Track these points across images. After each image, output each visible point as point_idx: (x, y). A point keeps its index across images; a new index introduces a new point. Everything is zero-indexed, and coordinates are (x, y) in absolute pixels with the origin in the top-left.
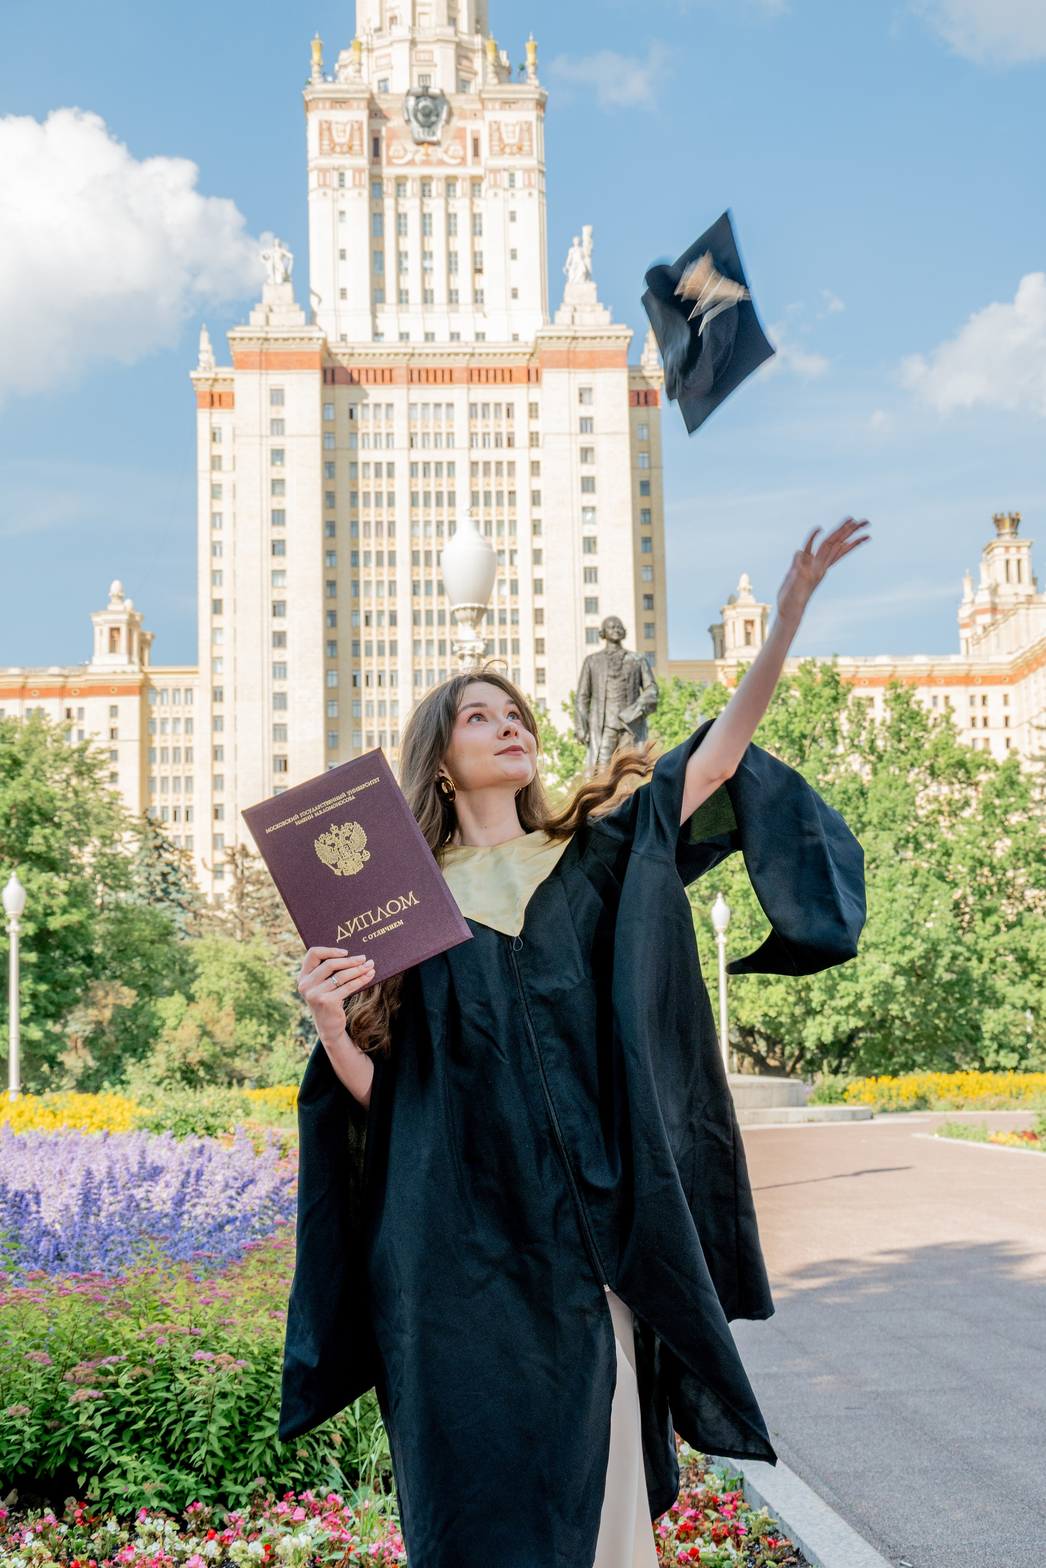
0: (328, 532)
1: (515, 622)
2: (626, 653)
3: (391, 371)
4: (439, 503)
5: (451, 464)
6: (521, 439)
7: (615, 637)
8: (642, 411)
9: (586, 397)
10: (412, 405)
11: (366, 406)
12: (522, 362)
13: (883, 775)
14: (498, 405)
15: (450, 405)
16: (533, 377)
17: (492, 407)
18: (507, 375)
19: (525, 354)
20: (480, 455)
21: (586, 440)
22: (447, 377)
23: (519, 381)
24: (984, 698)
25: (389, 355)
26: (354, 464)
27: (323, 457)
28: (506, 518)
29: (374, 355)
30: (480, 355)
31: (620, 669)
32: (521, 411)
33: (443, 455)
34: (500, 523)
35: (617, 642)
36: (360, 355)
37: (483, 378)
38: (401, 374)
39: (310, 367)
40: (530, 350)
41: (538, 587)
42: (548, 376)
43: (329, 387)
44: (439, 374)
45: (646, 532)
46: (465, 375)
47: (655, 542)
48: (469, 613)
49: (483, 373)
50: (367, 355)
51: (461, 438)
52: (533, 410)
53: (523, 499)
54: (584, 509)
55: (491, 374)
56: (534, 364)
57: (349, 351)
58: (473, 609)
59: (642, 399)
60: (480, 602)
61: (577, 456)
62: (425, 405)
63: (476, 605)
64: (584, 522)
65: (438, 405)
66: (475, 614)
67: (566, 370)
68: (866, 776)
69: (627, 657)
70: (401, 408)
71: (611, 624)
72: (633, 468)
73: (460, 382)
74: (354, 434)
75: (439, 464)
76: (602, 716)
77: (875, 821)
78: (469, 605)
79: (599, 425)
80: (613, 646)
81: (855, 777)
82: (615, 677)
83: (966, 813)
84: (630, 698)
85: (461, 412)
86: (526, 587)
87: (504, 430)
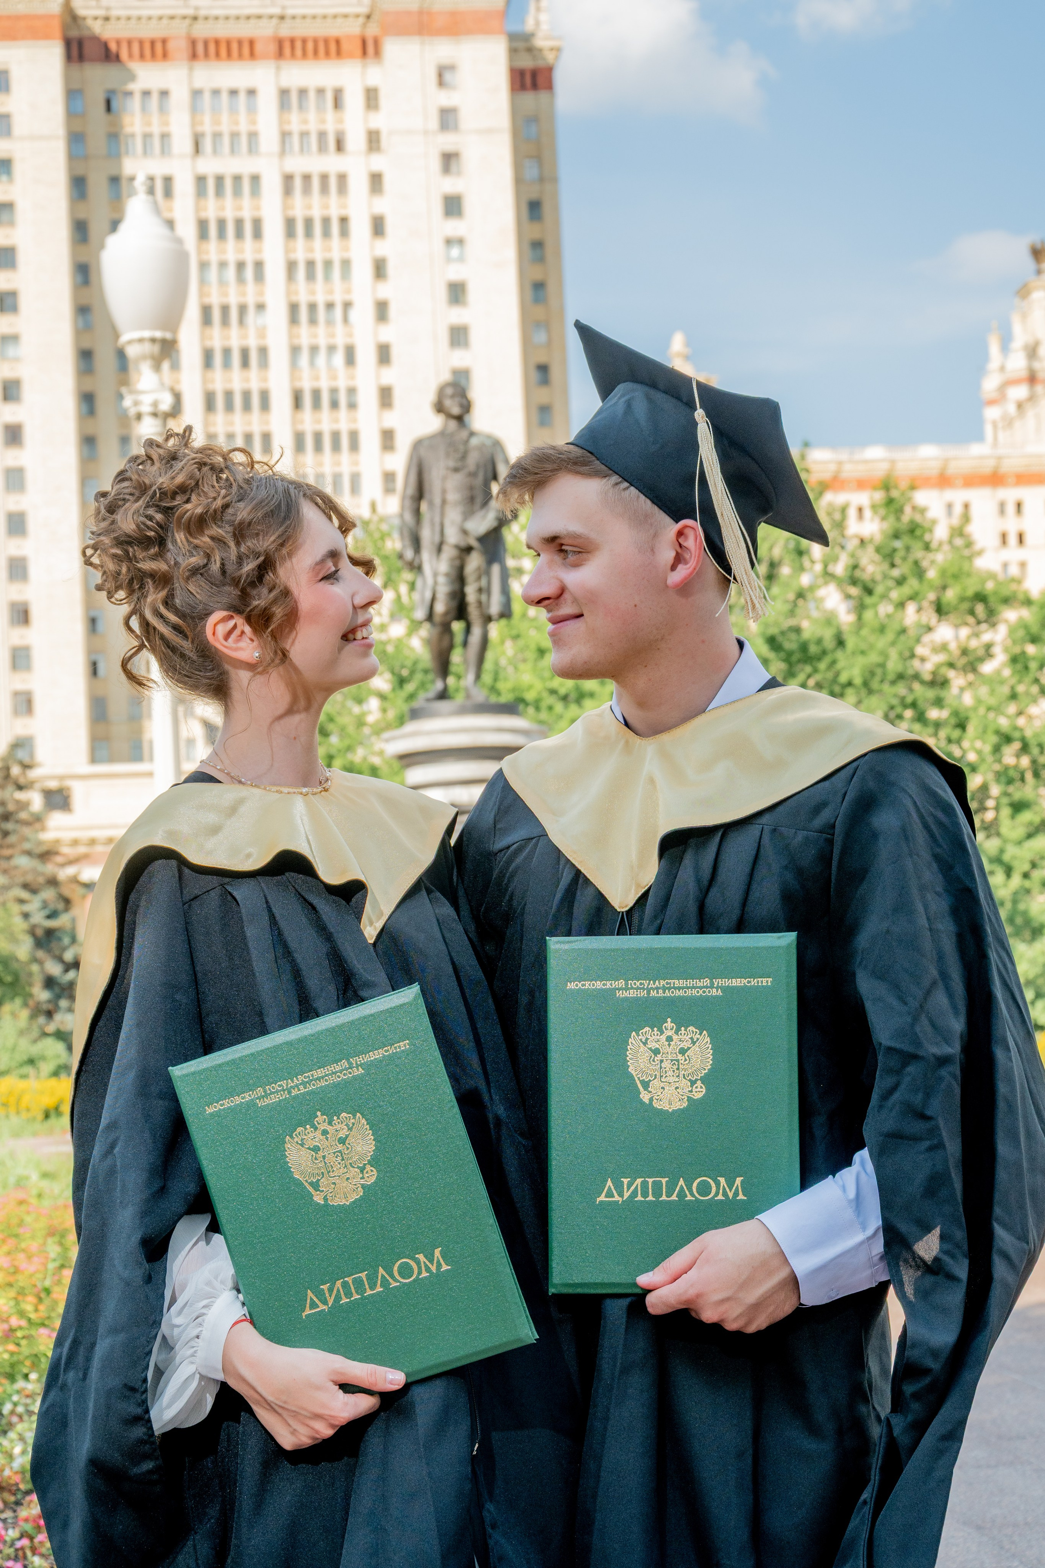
0: (79, 279)
1: (352, 406)
2: (472, 434)
3: (164, 41)
4: (239, 234)
5: (255, 179)
6: (356, 140)
7: (456, 411)
8: (529, 99)
9: (448, 77)
10: (196, 94)
11: (130, 94)
12: (353, 28)
13: (868, 615)
14: (321, 91)
15: (252, 92)
16: (370, 49)
17: (312, 95)
18: (333, 47)
19: (357, 16)
20: (297, 164)
21: (448, 141)
22: (246, 50)
23: (351, 56)
24: (1019, 506)
25: (160, 18)
26: (115, 180)
27: (71, 167)
28: (336, 255)
29: (139, 18)
30: (294, 17)
31: (464, 457)
32: (354, 100)
33: (243, 165)
34: (328, 264)
35: (460, 419)
36: (118, 19)
37: (299, 52)
38: (178, 46)
39: (47, 37)
40: (364, 10)
41: (384, 354)
42: (392, 48)
43: (75, 66)
44: (235, 47)
45: (537, 274)
46: (272, 48)
47: (551, 288)
48: (147, 348)
49: (299, 45)
50: (129, 18)
51: (269, 139)
52: (372, 98)
53: (360, 228)
54: (449, 242)
55: (310, 46)
56: (372, 30)
57: (101, 13)
58: (153, 340)
59: (528, 80)
60: (164, 328)
61: (435, 164)
62: (216, 92)
63: (158, 334)
64: (449, 260)
65: (233, 93)
66: (156, 349)
67: (416, 39)
68: (845, 617)
69: (474, 441)
70: (180, 96)
71: (449, 391)
72: (519, 181)
73: (265, 57)
74: (114, 136)
75: (237, 179)
76: (437, 529)
77: (858, 681)
78: (147, 334)
79: (467, 119)
80: (453, 424)
81: (829, 619)
82: (456, 470)
83: (987, 668)
84: (479, 500)
85: (268, 101)
86: (366, 355)
87: (330, 128)
